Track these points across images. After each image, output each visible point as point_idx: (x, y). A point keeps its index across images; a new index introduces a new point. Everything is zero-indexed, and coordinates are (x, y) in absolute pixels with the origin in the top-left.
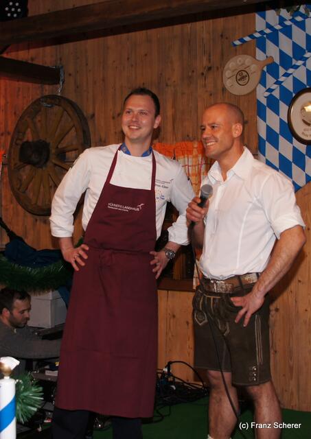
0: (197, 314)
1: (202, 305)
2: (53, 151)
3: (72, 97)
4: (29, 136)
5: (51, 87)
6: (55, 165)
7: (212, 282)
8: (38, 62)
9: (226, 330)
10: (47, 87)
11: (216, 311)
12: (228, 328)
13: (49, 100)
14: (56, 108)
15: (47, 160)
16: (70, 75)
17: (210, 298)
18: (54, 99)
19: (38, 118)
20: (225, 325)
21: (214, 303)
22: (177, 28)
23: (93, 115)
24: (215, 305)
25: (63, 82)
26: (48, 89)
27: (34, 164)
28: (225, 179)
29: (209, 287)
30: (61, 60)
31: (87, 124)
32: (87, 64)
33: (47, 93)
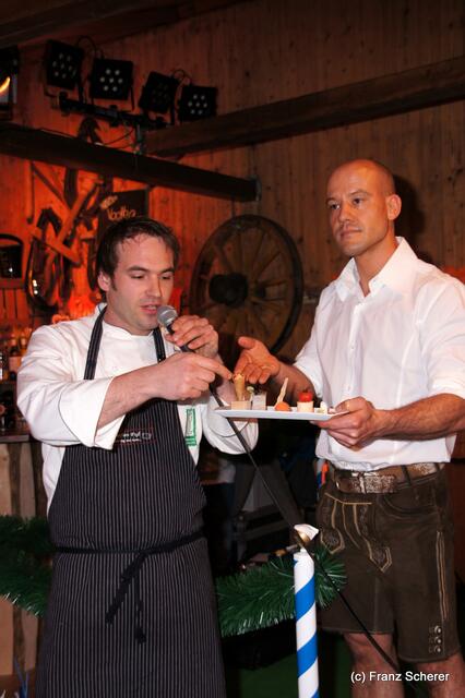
0: (324, 535)
1: (336, 518)
2: (252, 286)
3: (272, 216)
4: (217, 269)
5: (243, 205)
6: (255, 304)
7: (355, 475)
8: (226, 172)
9: (386, 561)
10: (237, 204)
11: (366, 528)
12: (389, 557)
13: (243, 222)
14: (253, 232)
15: (245, 297)
16: (269, 188)
17: (352, 506)
18: (250, 220)
19: (228, 245)
20: (384, 552)
21: (359, 514)
22: (414, 115)
23: (301, 240)
24: (362, 517)
25: (260, 197)
26: (240, 208)
27: (229, 304)
28: (366, 292)
29: (350, 486)
30: (255, 169)
31: (296, 249)
32: (291, 174)
33: (238, 213)
